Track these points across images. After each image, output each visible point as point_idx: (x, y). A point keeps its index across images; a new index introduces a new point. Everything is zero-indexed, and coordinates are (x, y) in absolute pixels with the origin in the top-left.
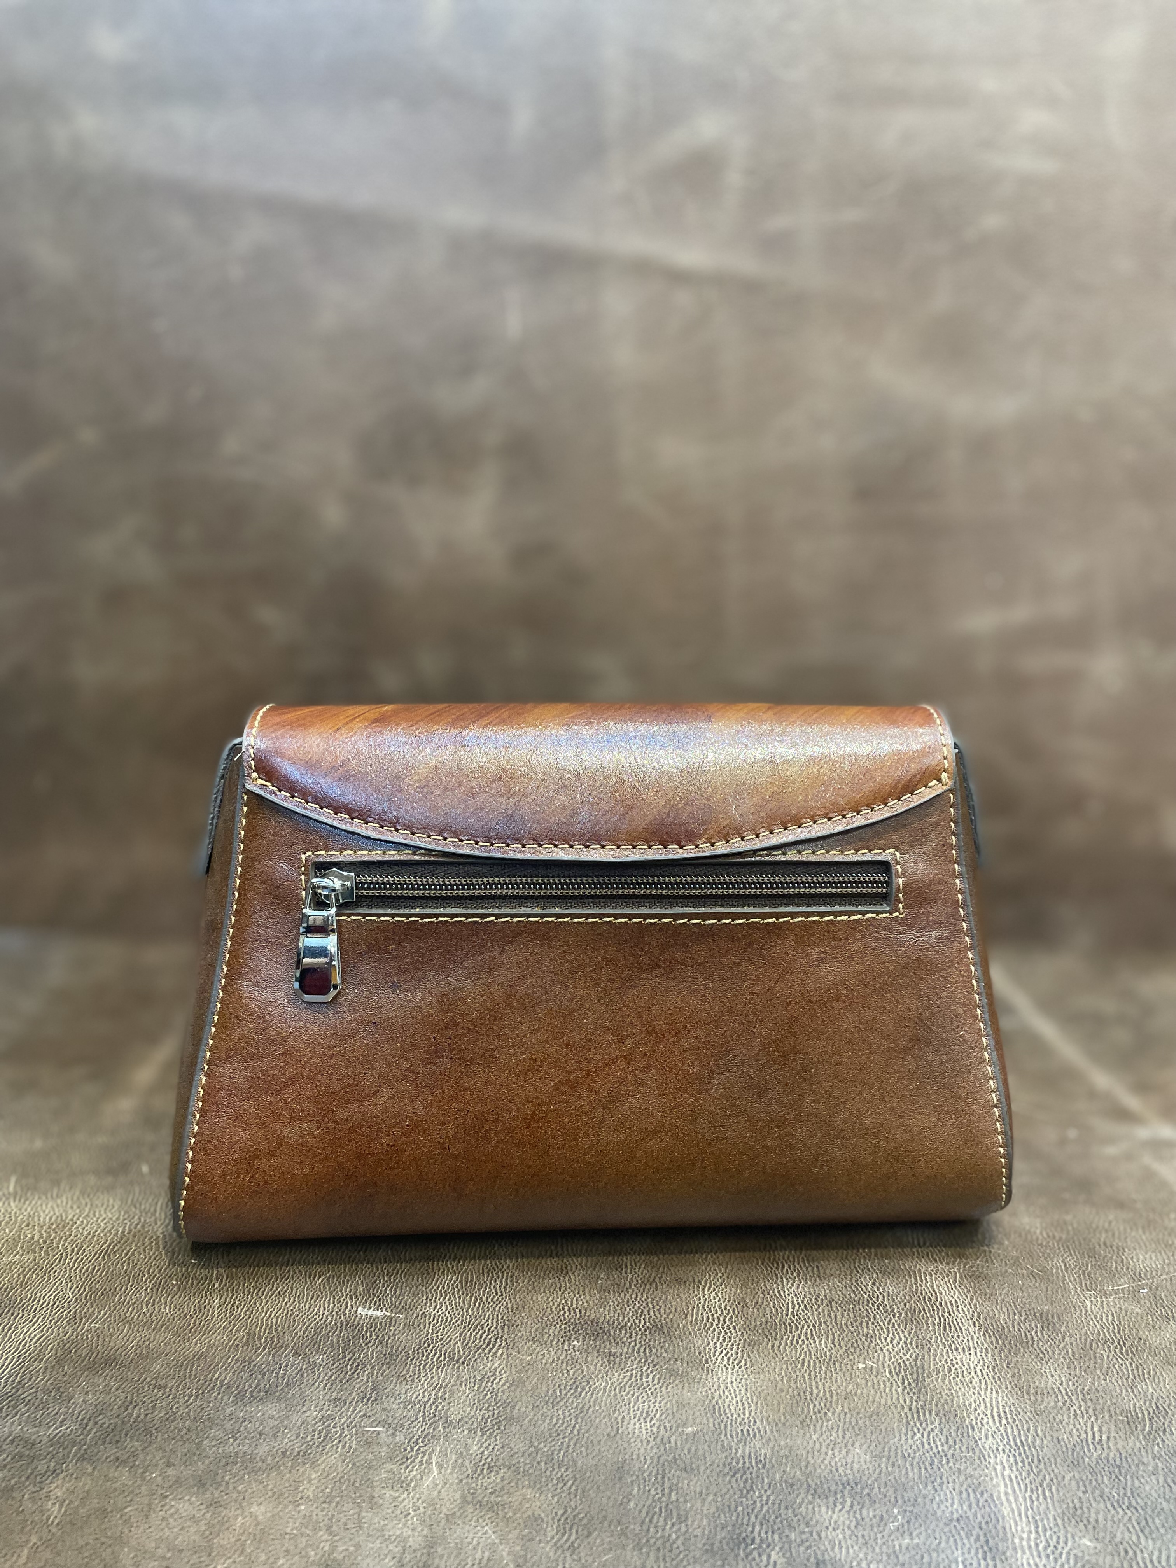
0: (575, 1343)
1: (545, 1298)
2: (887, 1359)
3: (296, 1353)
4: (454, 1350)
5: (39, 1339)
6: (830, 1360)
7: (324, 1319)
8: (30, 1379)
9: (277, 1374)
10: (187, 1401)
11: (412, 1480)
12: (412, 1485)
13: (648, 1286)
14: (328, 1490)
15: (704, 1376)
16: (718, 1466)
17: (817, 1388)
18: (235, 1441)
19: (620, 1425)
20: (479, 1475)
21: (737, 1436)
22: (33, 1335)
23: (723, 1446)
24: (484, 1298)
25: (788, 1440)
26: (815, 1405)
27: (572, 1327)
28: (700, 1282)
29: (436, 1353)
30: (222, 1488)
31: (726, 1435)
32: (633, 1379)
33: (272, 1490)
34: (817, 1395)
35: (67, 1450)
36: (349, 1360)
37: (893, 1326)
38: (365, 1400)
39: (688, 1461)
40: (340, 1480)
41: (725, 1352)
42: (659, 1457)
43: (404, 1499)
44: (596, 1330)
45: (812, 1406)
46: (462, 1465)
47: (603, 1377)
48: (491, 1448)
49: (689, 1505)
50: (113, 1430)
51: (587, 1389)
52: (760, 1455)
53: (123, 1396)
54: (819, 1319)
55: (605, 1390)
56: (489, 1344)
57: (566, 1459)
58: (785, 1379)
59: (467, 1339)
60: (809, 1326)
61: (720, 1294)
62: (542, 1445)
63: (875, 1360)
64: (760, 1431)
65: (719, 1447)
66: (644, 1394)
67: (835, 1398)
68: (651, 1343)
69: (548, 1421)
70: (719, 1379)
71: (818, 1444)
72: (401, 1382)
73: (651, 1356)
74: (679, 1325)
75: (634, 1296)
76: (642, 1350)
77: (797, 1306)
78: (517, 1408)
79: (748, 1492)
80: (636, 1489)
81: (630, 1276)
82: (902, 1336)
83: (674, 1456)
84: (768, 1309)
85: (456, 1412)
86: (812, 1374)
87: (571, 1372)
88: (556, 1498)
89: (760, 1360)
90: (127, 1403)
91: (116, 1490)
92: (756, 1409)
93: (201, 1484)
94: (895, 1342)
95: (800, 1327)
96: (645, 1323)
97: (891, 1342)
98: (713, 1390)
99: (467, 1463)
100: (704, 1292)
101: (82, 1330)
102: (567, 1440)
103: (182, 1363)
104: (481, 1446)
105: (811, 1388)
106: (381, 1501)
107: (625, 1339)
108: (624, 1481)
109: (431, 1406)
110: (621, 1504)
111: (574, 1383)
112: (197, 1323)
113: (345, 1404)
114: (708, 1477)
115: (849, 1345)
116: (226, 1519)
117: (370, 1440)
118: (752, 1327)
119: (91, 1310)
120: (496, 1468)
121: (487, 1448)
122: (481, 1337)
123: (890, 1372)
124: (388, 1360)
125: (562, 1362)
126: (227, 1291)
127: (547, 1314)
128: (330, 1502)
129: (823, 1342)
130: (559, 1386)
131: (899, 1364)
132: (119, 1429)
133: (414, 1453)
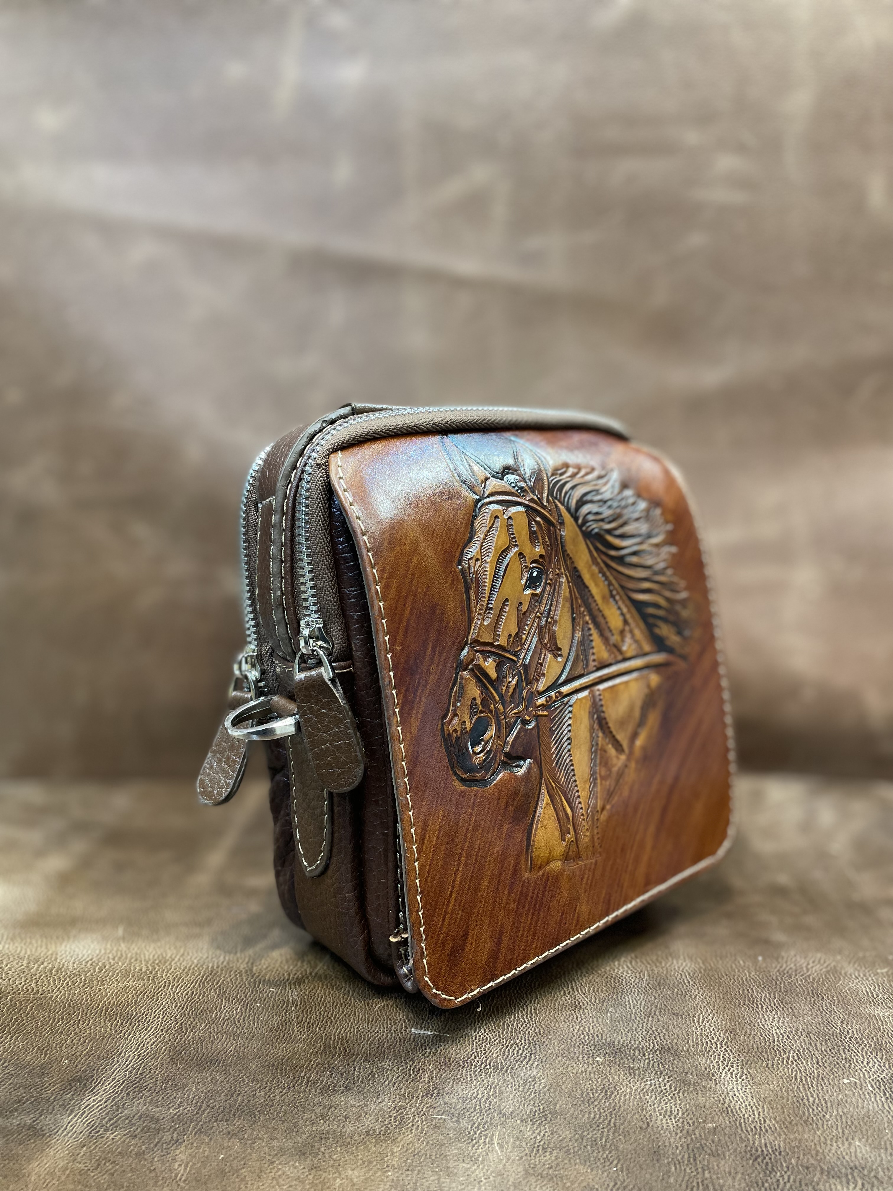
0: (598, 1059)
1: (566, 1026)
2: (867, 1076)
3: (366, 1060)
4: (497, 1061)
5: (154, 1043)
6: (819, 1076)
7: (385, 1036)
8: (150, 1072)
9: (353, 1074)
10: (281, 1092)
11: (479, 1156)
12: (480, 1159)
13: (651, 1019)
14: (409, 1161)
15: (713, 1086)
16: (741, 1153)
17: (812, 1096)
18: (325, 1122)
19: (649, 1120)
20: (536, 1154)
21: (752, 1130)
22: (149, 1040)
23: (741, 1137)
24: (515, 1024)
25: (797, 1135)
26: (813, 1110)
27: (593, 1048)
28: (693, 1016)
29: (482, 1064)
30: (319, 1157)
31: (742, 1130)
32: (653, 1087)
33: (361, 1159)
34: (814, 1102)
35: (186, 1125)
36: (411, 1066)
37: (866, 1053)
38: (429, 1096)
39: (714, 1149)
40: (418, 1154)
41: (727, 1068)
42: (688, 1145)
43: (475, 1170)
44: (613, 1050)
45: (811, 1110)
46: (520, 1146)
47: (627, 1084)
48: (542, 1134)
49: (721, 1181)
50: (223, 1111)
51: (616, 1093)
52: (775, 1145)
53: (228, 1086)
54: (802, 1046)
55: (631, 1094)
56: (525, 1058)
57: (608, 1145)
58: (784, 1089)
59: (506, 1054)
60: (794, 1051)
61: (713, 1025)
62: (585, 1133)
63: (857, 1078)
64: (770, 1128)
65: (738, 1138)
66: (665, 1098)
67: (829, 1104)
68: (662, 1061)
69: (586, 1115)
70: (726, 1088)
71: (822, 1139)
72: (457, 1083)
73: (664, 1070)
74: (683, 1048)
75: (640, 1026)
76: (656, 1065)
77: (781, 1036)
78: (558, 1105)
79: (770, 1173)
80: (673, 1168)
81: (634, 1011)
82: (875, 1060)
83: (701, 1145)
84: (757, 1039)
85: (508, 1107)
86: (806, 1086)
87: (599, 1080)
88: (605, 1174)
89: (759, 1075)
90: (231, 1092)
91: (230, 1155)
92: (764, 1111)
93: (301, 1153)
94: (870, 1065)
95: (787, 1052)
96: (654, 1046)
97: (868, 1064)
98: (723, 1097)
99: (524, 1144)
100: (699, 1024)
101: (188, 1037)
102: (606, 1130)
103: (273, 1064)
104: (534, 1132)
105: (807, 1096)
106: (456, 1171)
107: (640, 1057)
108: (661, 1162)
109: (485, 1102)
110: (663, 1179)
111: (604, 1088)
112: (282, 1035)
113: (413, 1098)
114: (734, 1160)
115: (832, 1066)
116: (326, 1180)
117: (438, 1125)
118: (746, 1051)
119: (194, 1023)
120: (549, 1150)
121: (539, 1134)
122: (518, 1052)
123: (872, 1087)
124: (443, 1067)
125: (590, 1073)
126: (302, 1013)
127: (569, 1037)
128: (413, 1171)
129: (809, 1063)
130: (591, 1090)
131: (878, 1080)
132: (227, 1111)
133: (477, 1136)
